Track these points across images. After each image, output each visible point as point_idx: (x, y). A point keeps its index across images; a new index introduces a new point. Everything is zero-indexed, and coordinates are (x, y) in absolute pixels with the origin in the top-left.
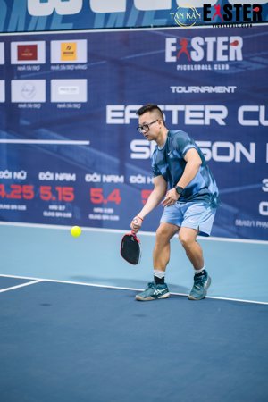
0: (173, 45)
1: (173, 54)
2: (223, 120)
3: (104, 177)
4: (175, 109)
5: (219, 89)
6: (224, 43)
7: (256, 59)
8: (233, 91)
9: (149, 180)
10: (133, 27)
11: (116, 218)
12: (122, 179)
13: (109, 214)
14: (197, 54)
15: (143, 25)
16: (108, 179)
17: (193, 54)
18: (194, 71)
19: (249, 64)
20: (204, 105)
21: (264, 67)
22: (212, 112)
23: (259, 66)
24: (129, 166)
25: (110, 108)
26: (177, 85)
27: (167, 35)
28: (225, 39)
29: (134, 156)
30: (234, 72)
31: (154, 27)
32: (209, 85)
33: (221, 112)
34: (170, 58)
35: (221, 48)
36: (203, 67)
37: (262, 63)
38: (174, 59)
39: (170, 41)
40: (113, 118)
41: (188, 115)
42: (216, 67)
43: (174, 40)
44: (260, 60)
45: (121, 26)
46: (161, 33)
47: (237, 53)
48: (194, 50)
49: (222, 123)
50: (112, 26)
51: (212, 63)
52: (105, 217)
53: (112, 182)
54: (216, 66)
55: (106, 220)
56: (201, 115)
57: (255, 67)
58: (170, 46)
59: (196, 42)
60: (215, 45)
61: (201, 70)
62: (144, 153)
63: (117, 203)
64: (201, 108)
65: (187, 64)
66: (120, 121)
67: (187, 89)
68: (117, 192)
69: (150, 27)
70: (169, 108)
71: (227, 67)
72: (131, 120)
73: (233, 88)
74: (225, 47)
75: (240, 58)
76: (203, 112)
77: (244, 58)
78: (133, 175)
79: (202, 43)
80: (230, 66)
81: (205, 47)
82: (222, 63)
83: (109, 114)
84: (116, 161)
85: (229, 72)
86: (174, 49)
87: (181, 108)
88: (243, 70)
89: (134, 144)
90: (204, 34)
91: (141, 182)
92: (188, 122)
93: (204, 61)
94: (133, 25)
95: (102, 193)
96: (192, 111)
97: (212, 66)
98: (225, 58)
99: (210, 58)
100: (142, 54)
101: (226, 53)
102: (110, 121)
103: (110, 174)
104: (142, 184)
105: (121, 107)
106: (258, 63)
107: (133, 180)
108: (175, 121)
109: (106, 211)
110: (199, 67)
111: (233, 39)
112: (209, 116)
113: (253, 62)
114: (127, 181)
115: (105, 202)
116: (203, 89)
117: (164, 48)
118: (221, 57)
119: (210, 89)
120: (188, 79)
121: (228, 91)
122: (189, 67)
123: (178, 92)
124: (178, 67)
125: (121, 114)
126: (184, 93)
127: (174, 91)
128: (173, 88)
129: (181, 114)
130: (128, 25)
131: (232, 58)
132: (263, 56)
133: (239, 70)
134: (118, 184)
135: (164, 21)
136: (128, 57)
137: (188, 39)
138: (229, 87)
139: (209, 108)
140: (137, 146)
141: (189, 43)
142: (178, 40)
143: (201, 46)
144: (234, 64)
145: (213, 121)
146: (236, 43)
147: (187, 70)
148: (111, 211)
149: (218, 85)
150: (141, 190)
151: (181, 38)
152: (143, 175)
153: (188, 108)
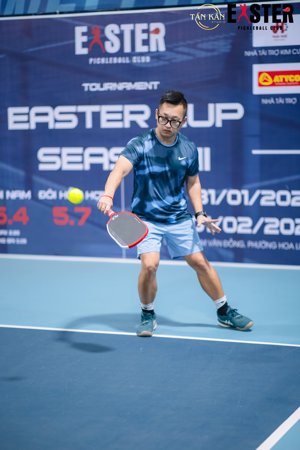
0: (83, 34)
1: (84, 45)
2: (147, 121)
3: (8, 193)
4: (89, 110)
5: (140, 86)
6: (144, 31)
7: (180, 49)
8: (156, 88)
9: (61, 195)
10: (35, 14)
11: (24, 241)
12: (28, 195)
13: (15, 237)
14: (112, 45)
15: (47, 11)
16: (13, 195)
17: (107, 45)
18: (109, 65)
19: (173, 55)
20: (123, 104)
21: (190, 58)
22: (132, 113)
23: (185, 58)
24: (37, 179)
25: (11, 111)
26: (91, 82)
27: (77, 23)
28: (144, 26)
29: (42, 167)
30: (156, 64)
31: (61, 13)
32: (128, 81)
33: (142, 113)
34: (80, 50)
35: (140, 37)
36: (120, 60)
37: (188, 54)
38: (85, 51)
39: (80, 30)
40: (16, 122)
41: (104, 117)
42: (135, 60)
43: (84, 29)
44: (186, 50)
45: (22, 12)
46: (69, 21)
47: (158, 43)
48: (108, 40)
49: (144, 125)
50: (11, 13)
51: (130, 55)
52: (10, 241)
53: (18, 199)
54: (134, 58)
55: (12, 244)
56: (119, 116)
57: (181, 58)
58: (80, 35)
59: (111, 30)
60: (133, 33)
61: (117, 64)
62: (54, 163)
63: (24, 223)
64: (118, 108)
65: (101, 57)
66: (25, 127)
67: (102, 86)
68: (23, 210)
69: (55, 13)
70: (81, 109)
71: (148, 59)
72: (38, 124)
73: (156, 83)
74: (145, 36)
75: (162, 48)
76: (122, 112)
77: (168, 49)
78: (42, 189)
79: (117, 31)
80: (152, 58)
81: (121, 36)
82: (142, 54)
83: (11, 119)
84: (21, 173)
85: (150, 66)
86: (85, 39)
87: (96, 108)
88: (166, 63)
89: (42, 153)
90: (119, 20)
91: (51, 198)
92: (104, 125)
93: (121, 53)
94: (35, 12)
95: (6, 213)
96: (109, 112)
97: (131, 59)
98: (145, 49)
99: (127, 49)
100: (47, 46)
101: (146, 42)
102: (12, 126)
103: (14, 189)
104: (53, 200)
105: (25, 110)
106: (183, 53)
107: (43, 195)
108: (89, 124)
109: (11, 233)
110: (115, 60)
111: (153, 26)
112: (129, 118)
113: (178, 53)
114: (34, 197)
115: (10, 222)
116: (121, 86)
117: (73, 38)
118: (140, 48)
119: (129, 86)
120: (103, 74)
121: (150, 88)
122: (103, 61)
123: (92, 89)
124: (91, 60)
125: (25, 118)
126: (97, 92)
127: (86, 89)
128: (86, 85)
129: (96, 116)
130: (29, 12)
131: (153, 49)
132: (189, 46)
133: (161, 63)
134: (25, 200)
135: (72, 6)
136: (31, 50)
137: (102, 27)
138: (152, 83)
139: (129, 108)
140: (45, 155)
141: (103, 31)
142: (89, 28)
143: (117, 35)
144: (156, 56)
145: (134, 123)
146: (157, 31)
147: (101, 64)
148: (17, 233)
149: (138, 81)
150: (52, 206)
151: (94, 26)
152: (54, 189)
153: (104, 109)
